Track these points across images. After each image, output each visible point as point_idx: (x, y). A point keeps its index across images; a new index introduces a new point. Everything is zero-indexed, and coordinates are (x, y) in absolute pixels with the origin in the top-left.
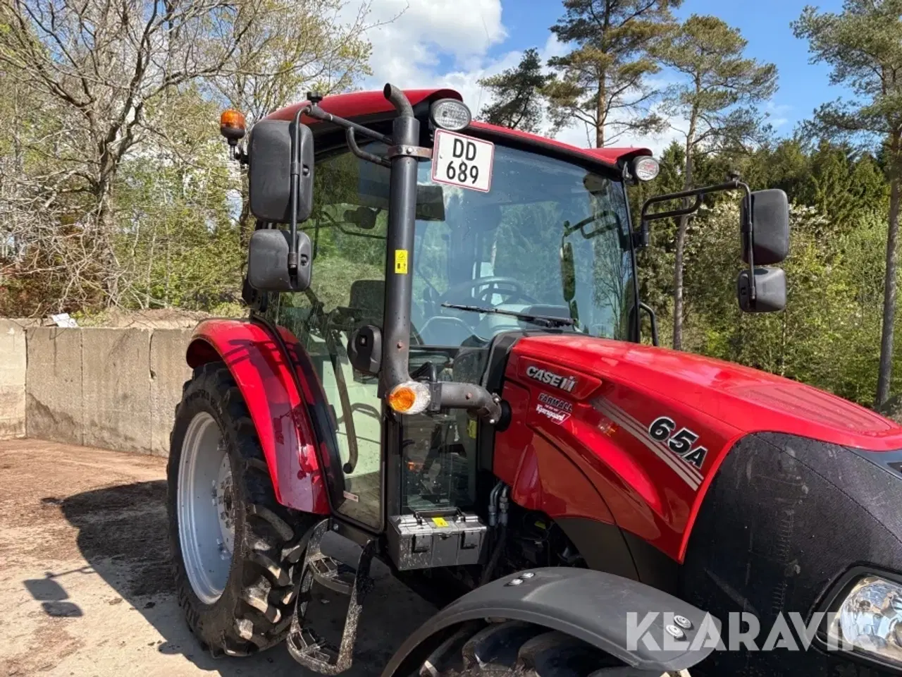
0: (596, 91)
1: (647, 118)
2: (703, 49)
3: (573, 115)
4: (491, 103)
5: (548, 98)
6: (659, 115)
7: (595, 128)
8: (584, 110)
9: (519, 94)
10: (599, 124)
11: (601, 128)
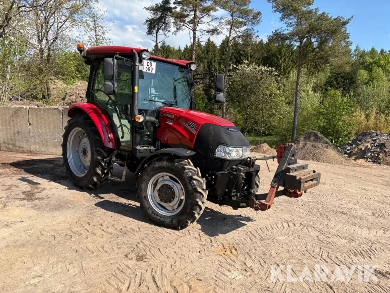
0: (193, 16)
1: (213, 29)
2: (234, 3)
3: (184, 25)
4: (150, 18)
5: (174, 18)
6: (218, 28)
7: (193, 32)
8: (188, 24)
9: (162, 15)
10: (194, 30)
11: (195, 32)
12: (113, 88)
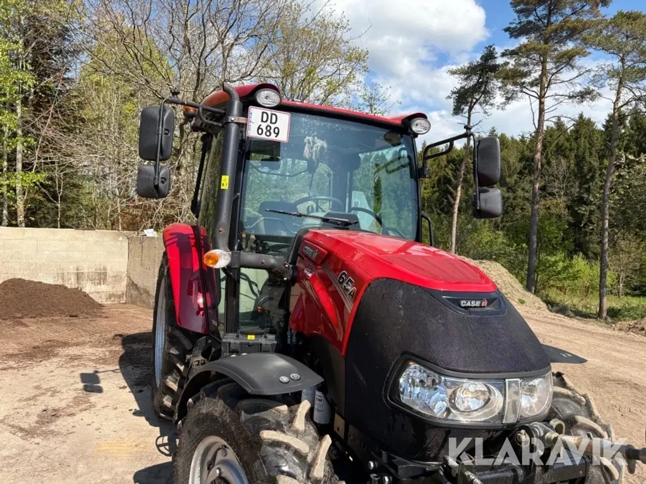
0: (540, 73)
1: (583, 90)
2: (627, 37)
3: (522, 91)
4: (459, 86)
5: (500, 80)
6: (592, 87)
7: (538, 100)
8: (529, 87)
9: (480, 78)
10: (541, 97)
11: (542, 100)
12: (155, 178)
